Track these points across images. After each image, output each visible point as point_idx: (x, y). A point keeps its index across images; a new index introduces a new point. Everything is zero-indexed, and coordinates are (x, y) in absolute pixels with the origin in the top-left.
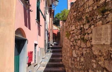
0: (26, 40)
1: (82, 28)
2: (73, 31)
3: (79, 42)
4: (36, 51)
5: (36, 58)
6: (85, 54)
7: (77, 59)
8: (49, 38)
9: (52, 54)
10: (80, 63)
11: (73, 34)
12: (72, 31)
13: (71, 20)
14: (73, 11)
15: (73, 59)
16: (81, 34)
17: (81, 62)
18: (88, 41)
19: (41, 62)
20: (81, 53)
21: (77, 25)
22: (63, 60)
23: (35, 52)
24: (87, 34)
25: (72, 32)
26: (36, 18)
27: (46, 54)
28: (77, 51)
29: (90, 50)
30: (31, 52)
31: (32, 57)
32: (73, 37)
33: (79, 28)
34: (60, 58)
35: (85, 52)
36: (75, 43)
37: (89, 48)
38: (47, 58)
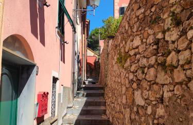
0: (34, 66)
1: (159, 40)
2: (137, 50)
3: (152, 71)
4: (55, 92)
5: (55, 107)
6: (170, 98)
7: (146, 109)
8: (80, 69)
9: (85, 99)
10: (155, 118)
11: (135, 55)
12: (134, 49)
13: (131, 27)
14: (136, 6)
15: (135, 109)
16: (158, 53)
17: (157, 117)
18: (176, 68)
19: (65, 115)
20: (158, 96)
21: (146, 35)
22: (108, 112)
23: (54, 95)
24: (173, 53)
25: (132, 53)
26: (57, 26)
27: (75, 99)
28: (146, 92)
29: (183, 89)
30: (44, 93)
31: (46, 105)
32: (136, 62)
33: (152, 41)
34: (103, 108)
35: (170, 94)
36: (141, 75)
37: (181, 83)
38: (77, 107)
